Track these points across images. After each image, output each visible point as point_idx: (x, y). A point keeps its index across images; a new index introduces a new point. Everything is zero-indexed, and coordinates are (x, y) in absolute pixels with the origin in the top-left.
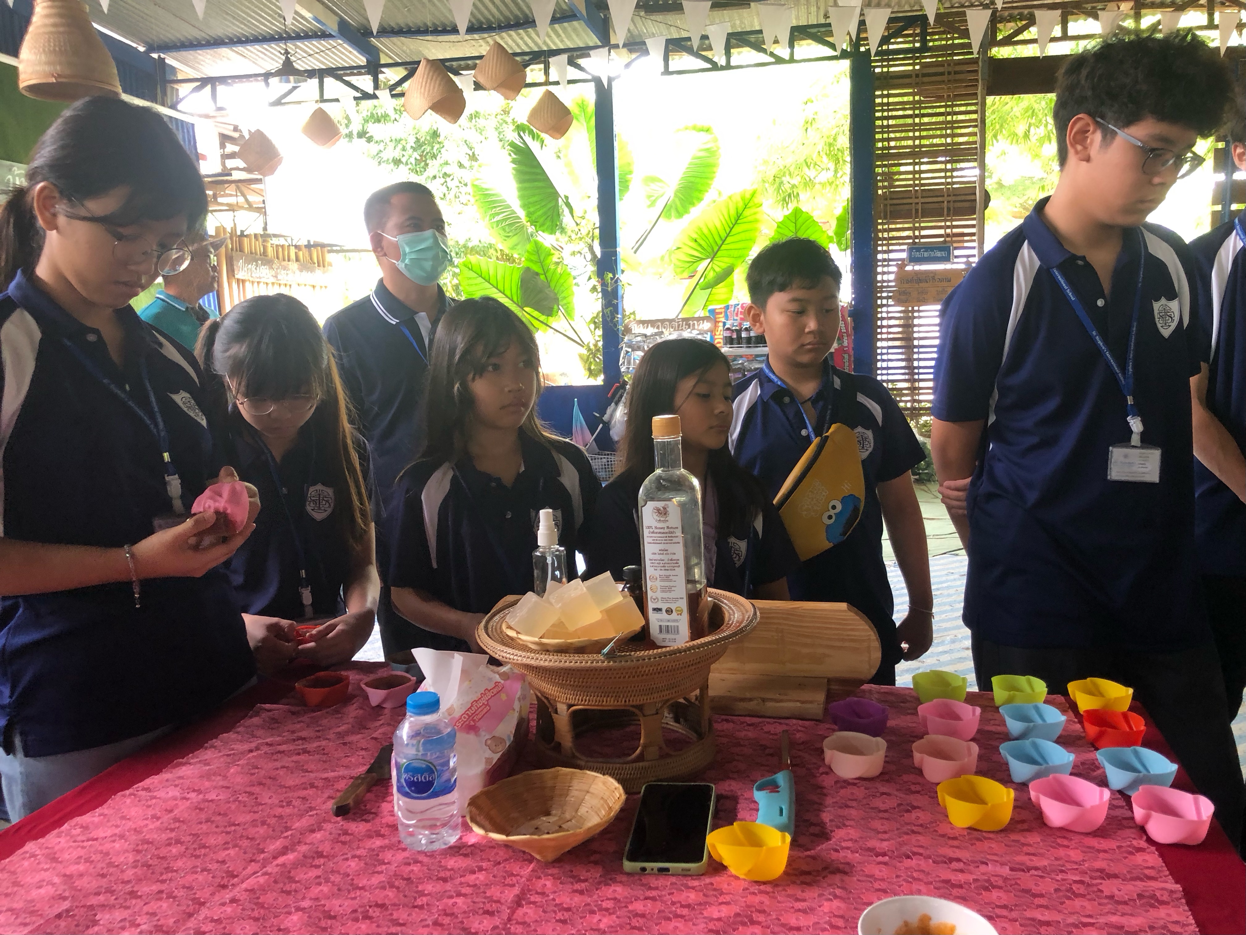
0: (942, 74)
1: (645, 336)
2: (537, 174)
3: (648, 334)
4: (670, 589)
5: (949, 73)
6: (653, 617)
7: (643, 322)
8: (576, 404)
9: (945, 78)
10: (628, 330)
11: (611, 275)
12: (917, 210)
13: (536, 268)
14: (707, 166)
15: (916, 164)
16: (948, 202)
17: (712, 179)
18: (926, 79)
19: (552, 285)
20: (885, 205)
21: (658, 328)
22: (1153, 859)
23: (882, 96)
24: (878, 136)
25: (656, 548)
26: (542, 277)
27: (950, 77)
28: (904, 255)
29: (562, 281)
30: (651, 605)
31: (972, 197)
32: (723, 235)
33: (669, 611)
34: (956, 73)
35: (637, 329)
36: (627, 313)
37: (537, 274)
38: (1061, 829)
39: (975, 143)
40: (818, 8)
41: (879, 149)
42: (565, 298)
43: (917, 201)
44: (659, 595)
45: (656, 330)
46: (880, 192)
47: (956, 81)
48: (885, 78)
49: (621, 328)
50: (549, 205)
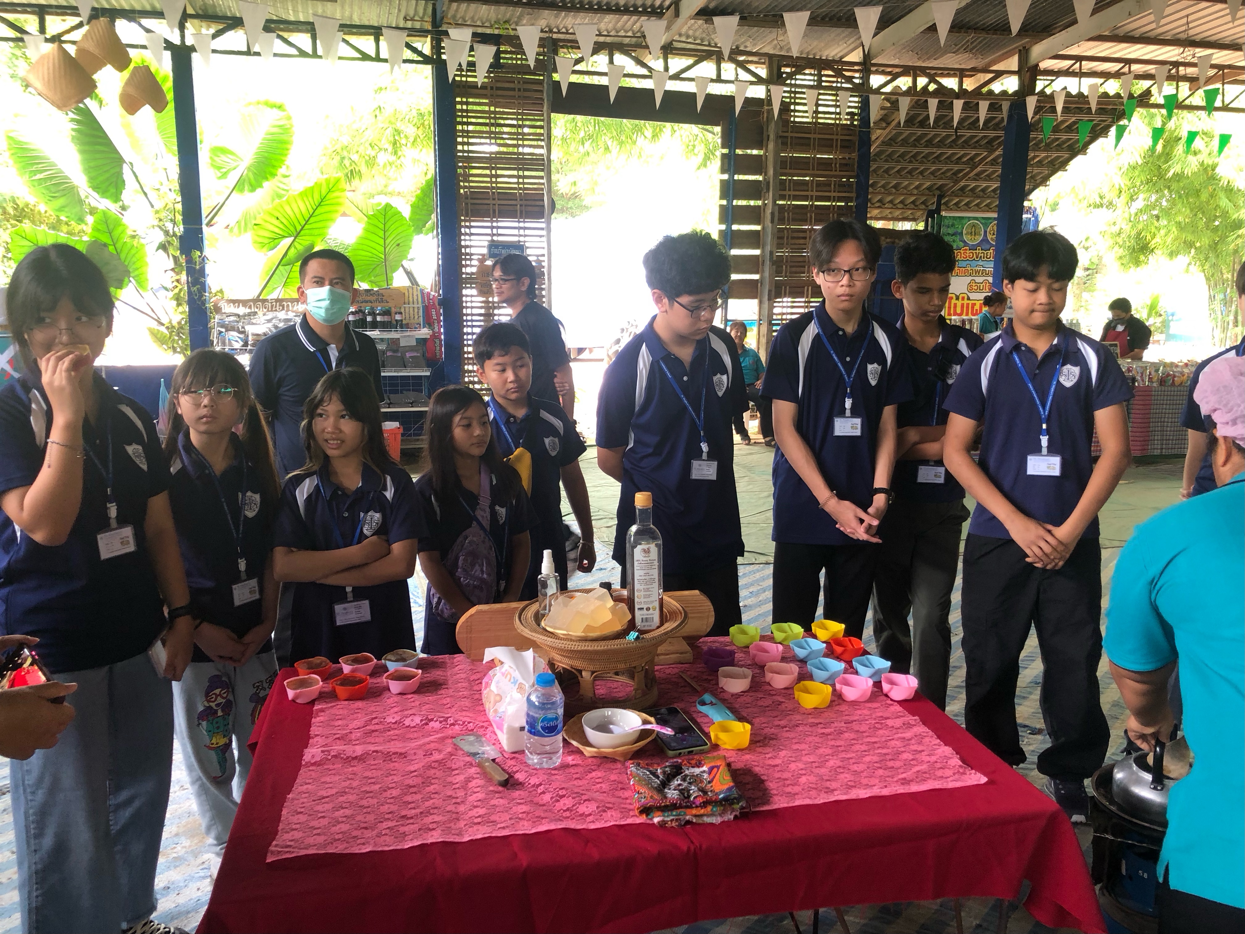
0: (514, 89)
1: (238, 316)
2: (100, 137)
3: (241, 314)
4: (649, 596)
5: (519, 90)
6: (638, 613)
7: (234, 302)
8: (162, 384)
9: (516, 93)
10: (218, 310)
11: (198, 253)
12: (494, 211)
13: (105, 239)
14: (280, 142)
15: (493, 168)
16: (521, 206)
17: (286, 155)
18: (500, 92)
19: (123, 256)
20: (466, 204)
21: (250, 307)
22: (898, 708)
23: (462, 103)
24: (459, 140)
25: (642, 573)
26: (111, 248)
27: (520, 93)
28: (485, 251)
29: (133, 252)
30: (637, 607)
31: (541, 203)
32: (307, 216)
33: (648, 609)
34: (525, 90)
35: (228, 309)
36: (214, 291)
37: (105, 245)
38: (852, 701)
39: (542, 155)
40: (399, 10)
41: (460, 151)
42: (137, 269)
43: (494, 202)
44: (643, 600)
45: (249, 311)
46: (462, 191)
47: (526, 98)
48: (464, 87)
49: (210, 305)
50: (112, 171)
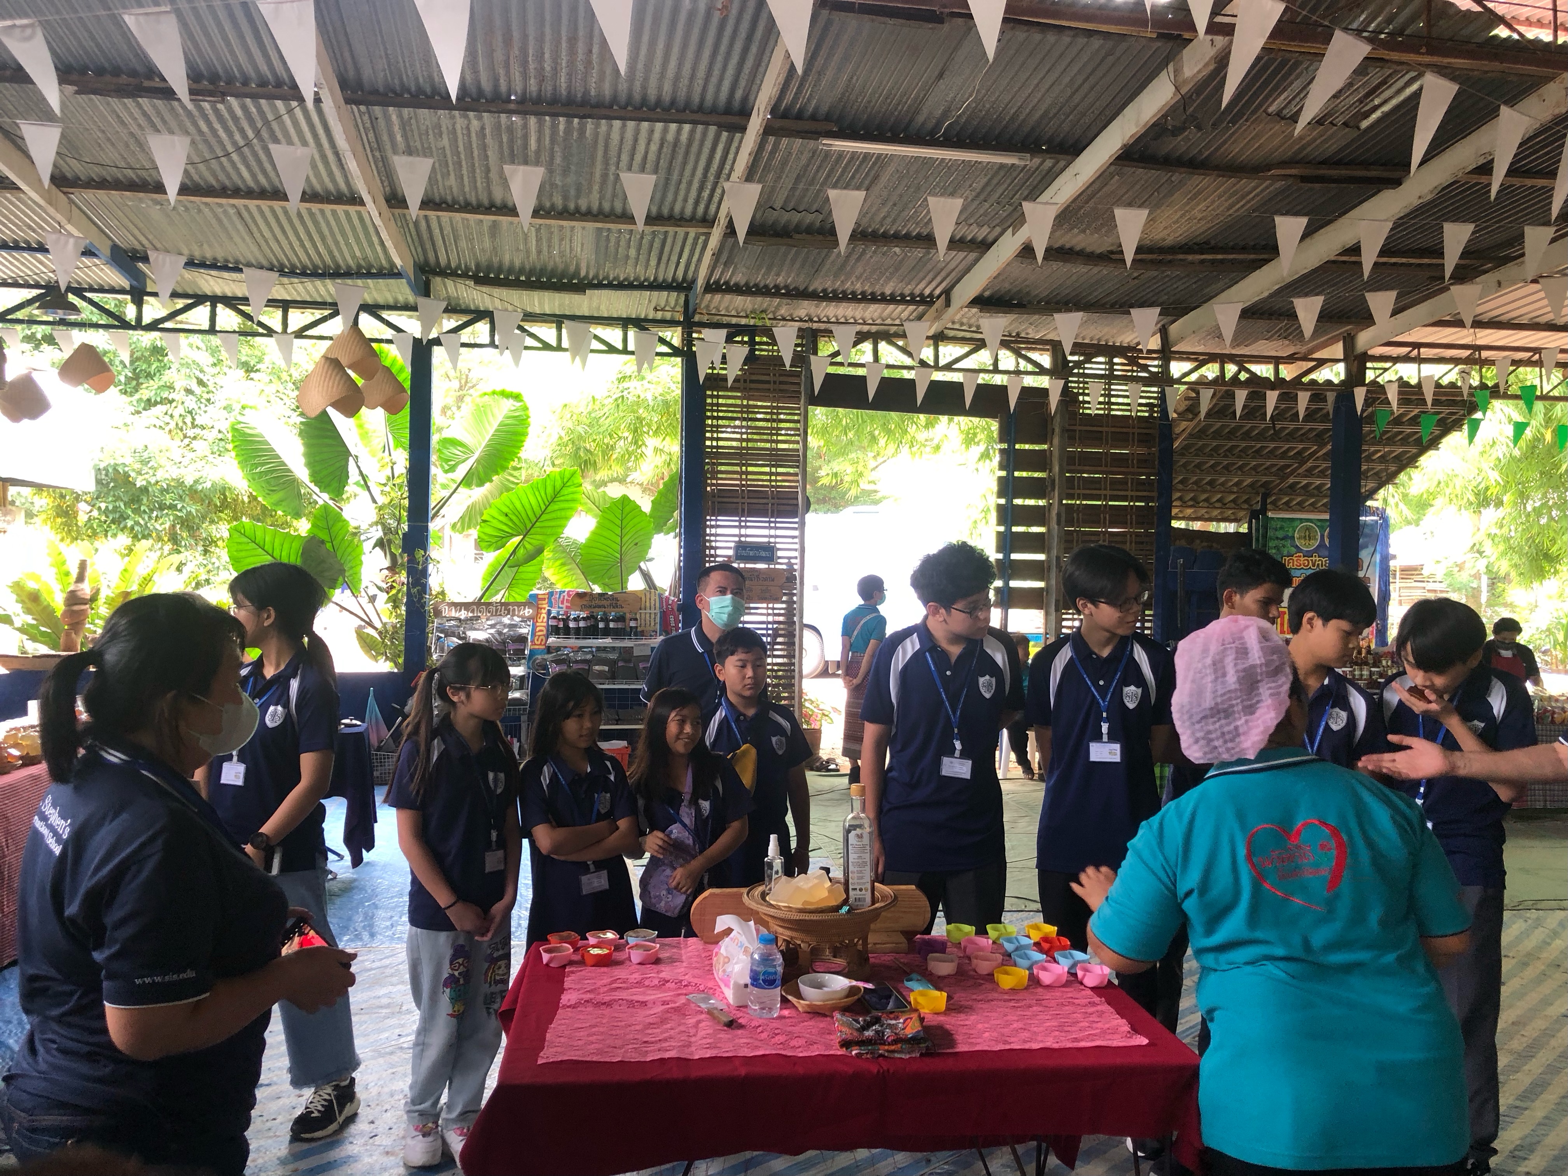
0: (768, 382)
1: (460, 620)
2: (329, 430)
3: (462, 617)
5: (775, 382)
7: (455, 605)
8: (371, 694)
9: (771, 386)
10: (438, 613)
11: (422, 552)
12: (743, 510)
13: (323, 535)
14: (516, 434)
15: (744, 465)
16: (773, 504)
18: (753, 386)
19: (339, 555)
20: (713, 503)
21: (473, 612)
23: (712, 396)
24: (708, 435)
26: (329, 545)
27: (777, 386)
28: (730, 552)
29: (349, 550)
31: (794, 502)
32: (538, 512)
34: (781, 383)
35: (447, 612)
36: (434, 593)
37: (323, 542)
39: (798, 450)
40: (650, 301)
41: (709, 447)
42: (352, 568)
43: (743, 500)
45: (470, 615)
46: (709, 489)
47: (781, 391)
48: (715, 380)
49: (429, 608)
50: (338, 465)
